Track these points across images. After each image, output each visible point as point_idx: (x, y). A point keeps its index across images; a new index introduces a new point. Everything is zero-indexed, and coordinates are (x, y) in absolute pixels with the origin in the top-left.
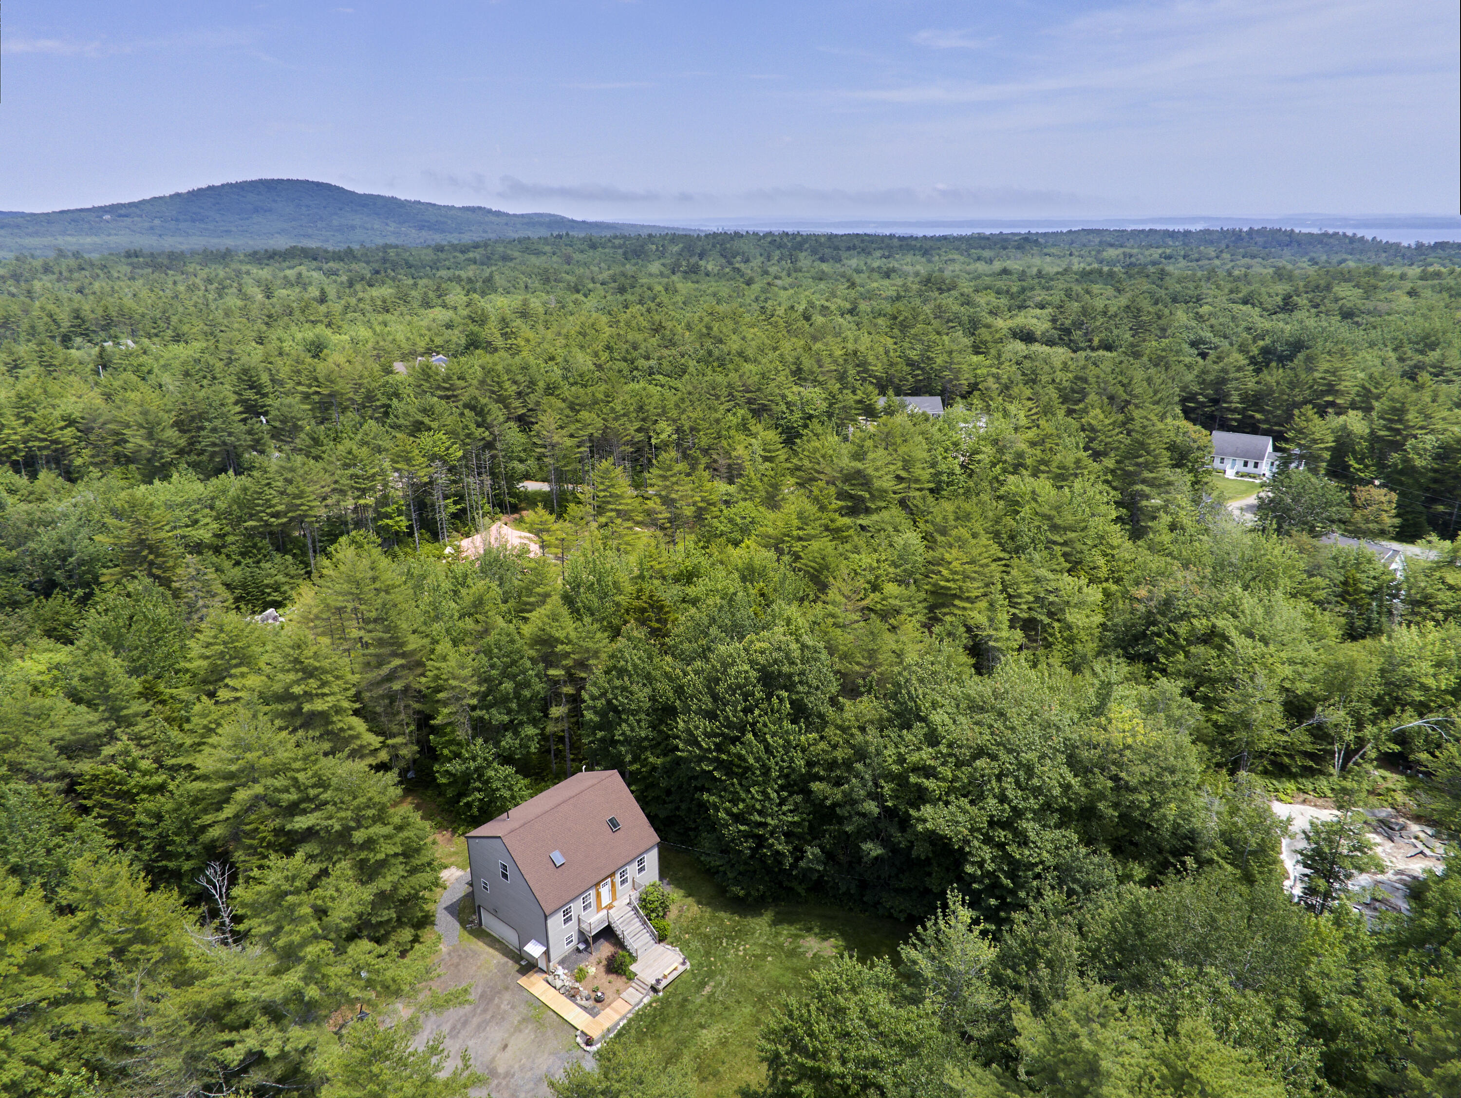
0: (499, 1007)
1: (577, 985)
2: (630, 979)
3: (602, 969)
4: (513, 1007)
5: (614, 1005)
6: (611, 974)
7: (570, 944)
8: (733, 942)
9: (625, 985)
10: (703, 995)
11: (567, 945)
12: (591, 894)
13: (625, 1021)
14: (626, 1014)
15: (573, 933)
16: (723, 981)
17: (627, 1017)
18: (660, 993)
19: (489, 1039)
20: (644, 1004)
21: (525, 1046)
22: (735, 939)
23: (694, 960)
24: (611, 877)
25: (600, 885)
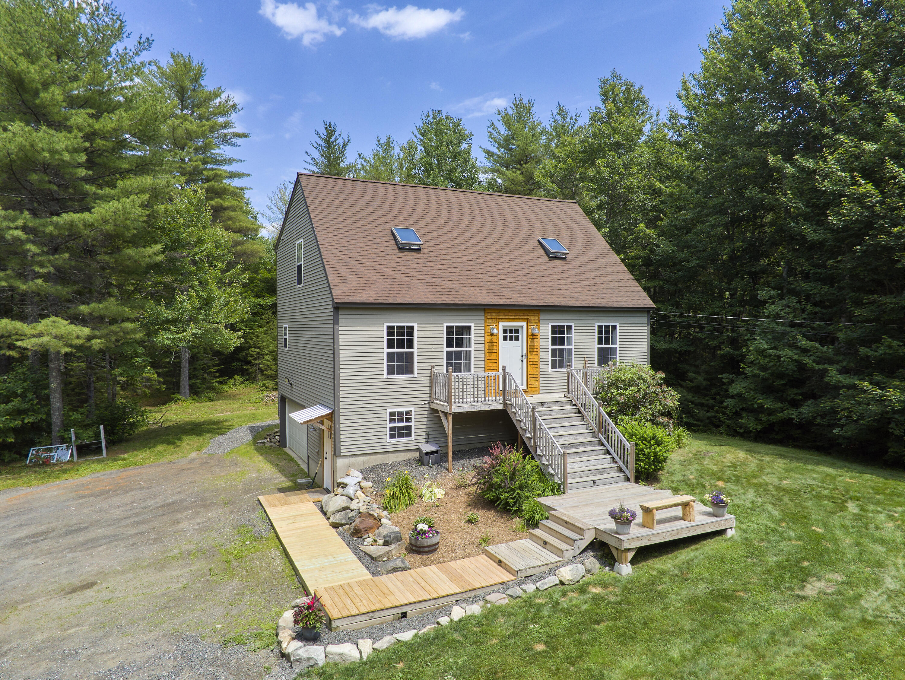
0: (177, 522)
1: (382, 513)
2: (532, 523)
3: (463, 499)
4: (203, 529)
5: (456, 564)
6: (482, 509)
7: (400, 436)
8: (884, 509)
9: (513, 534)
10: (804, 598)
11: (392, 436)
12: (473, 331)
13: (476, 609)
14: (485, 590)
15: (412, 409)
16: (885, 575)
17: (487, 602)
18: (623, 566)
19: (74, 566)
20: (558, 582)
21: (130, 599)
22: (889, 505)
23: (749, 524)
24: (528, 321)
25: (498, 320)
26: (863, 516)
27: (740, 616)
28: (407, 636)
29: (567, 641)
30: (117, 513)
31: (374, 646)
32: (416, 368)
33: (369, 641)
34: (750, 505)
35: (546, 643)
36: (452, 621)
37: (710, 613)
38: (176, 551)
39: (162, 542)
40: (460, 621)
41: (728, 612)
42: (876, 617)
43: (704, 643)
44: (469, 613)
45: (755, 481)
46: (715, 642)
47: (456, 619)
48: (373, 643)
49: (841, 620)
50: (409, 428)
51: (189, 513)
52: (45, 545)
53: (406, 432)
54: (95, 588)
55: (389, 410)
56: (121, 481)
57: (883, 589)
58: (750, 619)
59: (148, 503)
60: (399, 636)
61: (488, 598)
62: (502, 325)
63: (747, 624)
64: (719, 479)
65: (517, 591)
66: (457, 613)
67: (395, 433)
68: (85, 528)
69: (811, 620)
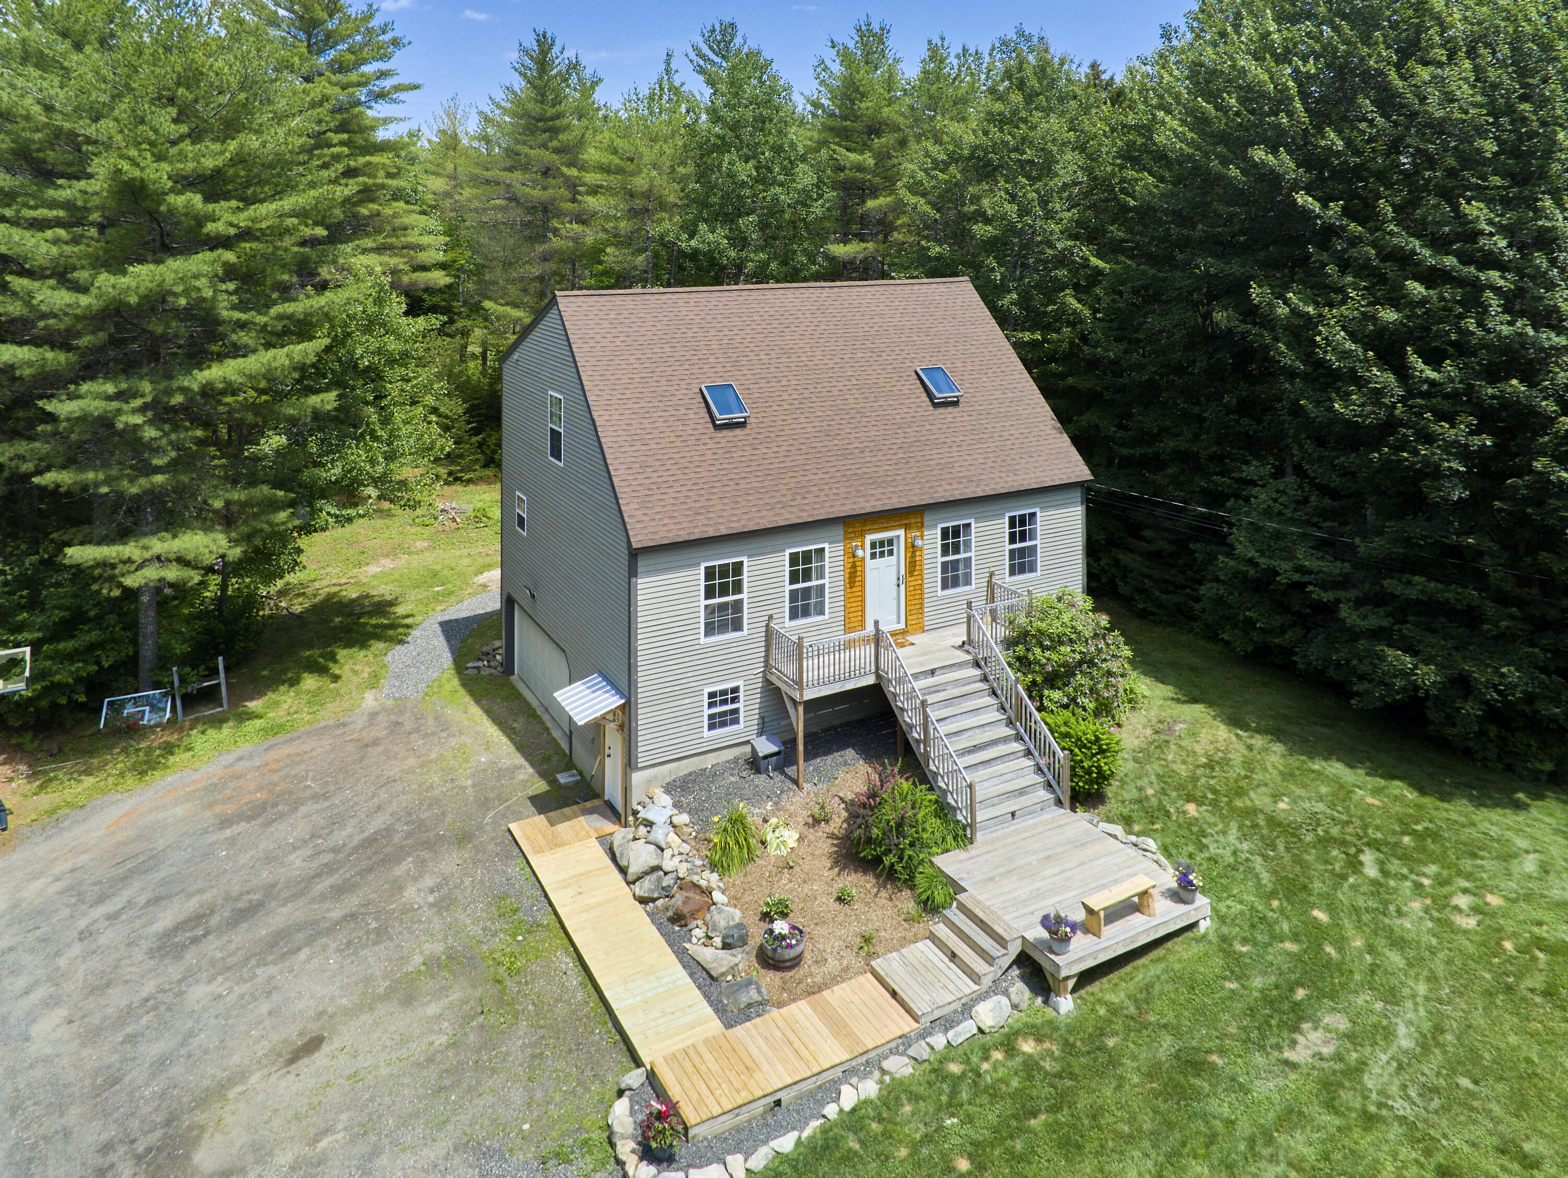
0: (398, 887)
1: (710, 879)
2: (930, 907)
3: (826, 847)
4: (444, 904)
5: (834, 996)
6: (856, 871)
7: (723, 724)
8: (1411, 872)
9: (906, 925)
10: (1294, 1066)
11: (711, 727)
12: (827, 555)
13: (870, 1088)
14: (880, 1051)
15: (740, 683)
16: (1399, 1021)
17: (884, 1072)
18: (1060, 1000)
19: (276, 997)
20: (975, 1031)
21: (384, 1071)
22: (1420, 862)
23: (1229, 903)
24: (907, 527)
25: (862, 535)
26: (1381, 885)
27: (1213, 1105)
28: (786, 1143)
29: (996, 1153)
30: (297, 863)
31: (748, 1166)
32: (745, 622)
33: (740, 1157)
34: (1232, 860)
35: (970, 1157)
36: (841, 1110)
37: (1176, 1099)
38: (418, 959)
39: (391, 939)
40: (854, 1110)
41: (1198, 1095)
42: (1380, 1105)
43: (1168, 1156)
44: (862, 1097)
45: (1239, 803)
46: (1181, 1155)
47: (847, 1107)
48: (746, 1160)
49: (1337, 1113)
50: (736, 711)
51: (408, 864)
52: (212, 947)
53: (732, 718)
54: (326, 1049)
55: (708, 690)
56: (275, 778)
57: (1393, 1049)
58: (1226, 1110)
59: (339, 837)
60: (775, 1144)
61: (886, 1065)
62: (869, 538)
63: (1222, 1120)
64: (1190, 798)
65: (920, 1050)
66: (849, 1098)
67: (716, 722)
68: (260, 904)
69: (1301, 1113)
